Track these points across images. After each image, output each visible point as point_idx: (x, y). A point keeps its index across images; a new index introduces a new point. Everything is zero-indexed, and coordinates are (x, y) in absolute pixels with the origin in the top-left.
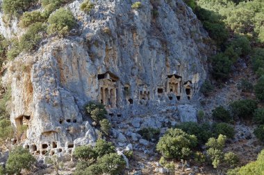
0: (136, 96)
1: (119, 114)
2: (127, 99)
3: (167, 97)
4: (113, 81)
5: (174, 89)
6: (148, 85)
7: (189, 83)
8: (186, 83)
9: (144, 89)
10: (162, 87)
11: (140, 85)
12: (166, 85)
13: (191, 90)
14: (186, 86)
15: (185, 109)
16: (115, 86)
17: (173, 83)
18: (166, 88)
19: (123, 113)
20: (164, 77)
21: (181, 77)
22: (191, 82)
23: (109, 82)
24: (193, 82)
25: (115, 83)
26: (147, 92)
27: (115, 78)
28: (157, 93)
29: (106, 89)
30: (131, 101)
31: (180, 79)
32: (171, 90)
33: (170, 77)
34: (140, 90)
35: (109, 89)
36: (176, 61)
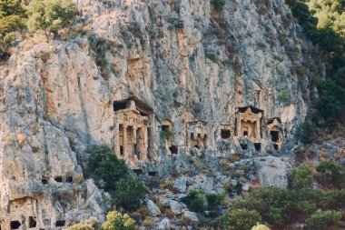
0: (182, 142)
1: (151, 170)
2: (167, 147)
3: (237, 144)
4: (142, 114)
5: (250, 131)
6: (205, 124)
7: (275, 122)
8: (271, 122)
9: (198, 131)
10: (229, 128)
11: (191, 123)
12: (236, 124)
13: (280, 134)
14: (270, 127)
15: (266, 163)
16: (145, 122)
17: (249, 122)
18: (235, 129)
19: (159, 170)
20: (232, 110)
21: (262, 111)
22: (279, 120)
23: (135, 116)
24: (283, 120)
25: (144, 118)
26: (202, 135)
27: (144, 109)
28: (219, 138)
29: (130, 128)
30: (174, 149)
31: (260, 115)
32: (246, 133)
33: (242, 110)
34: (190, 132)
35: (135, 128)
36: (254, 84)
